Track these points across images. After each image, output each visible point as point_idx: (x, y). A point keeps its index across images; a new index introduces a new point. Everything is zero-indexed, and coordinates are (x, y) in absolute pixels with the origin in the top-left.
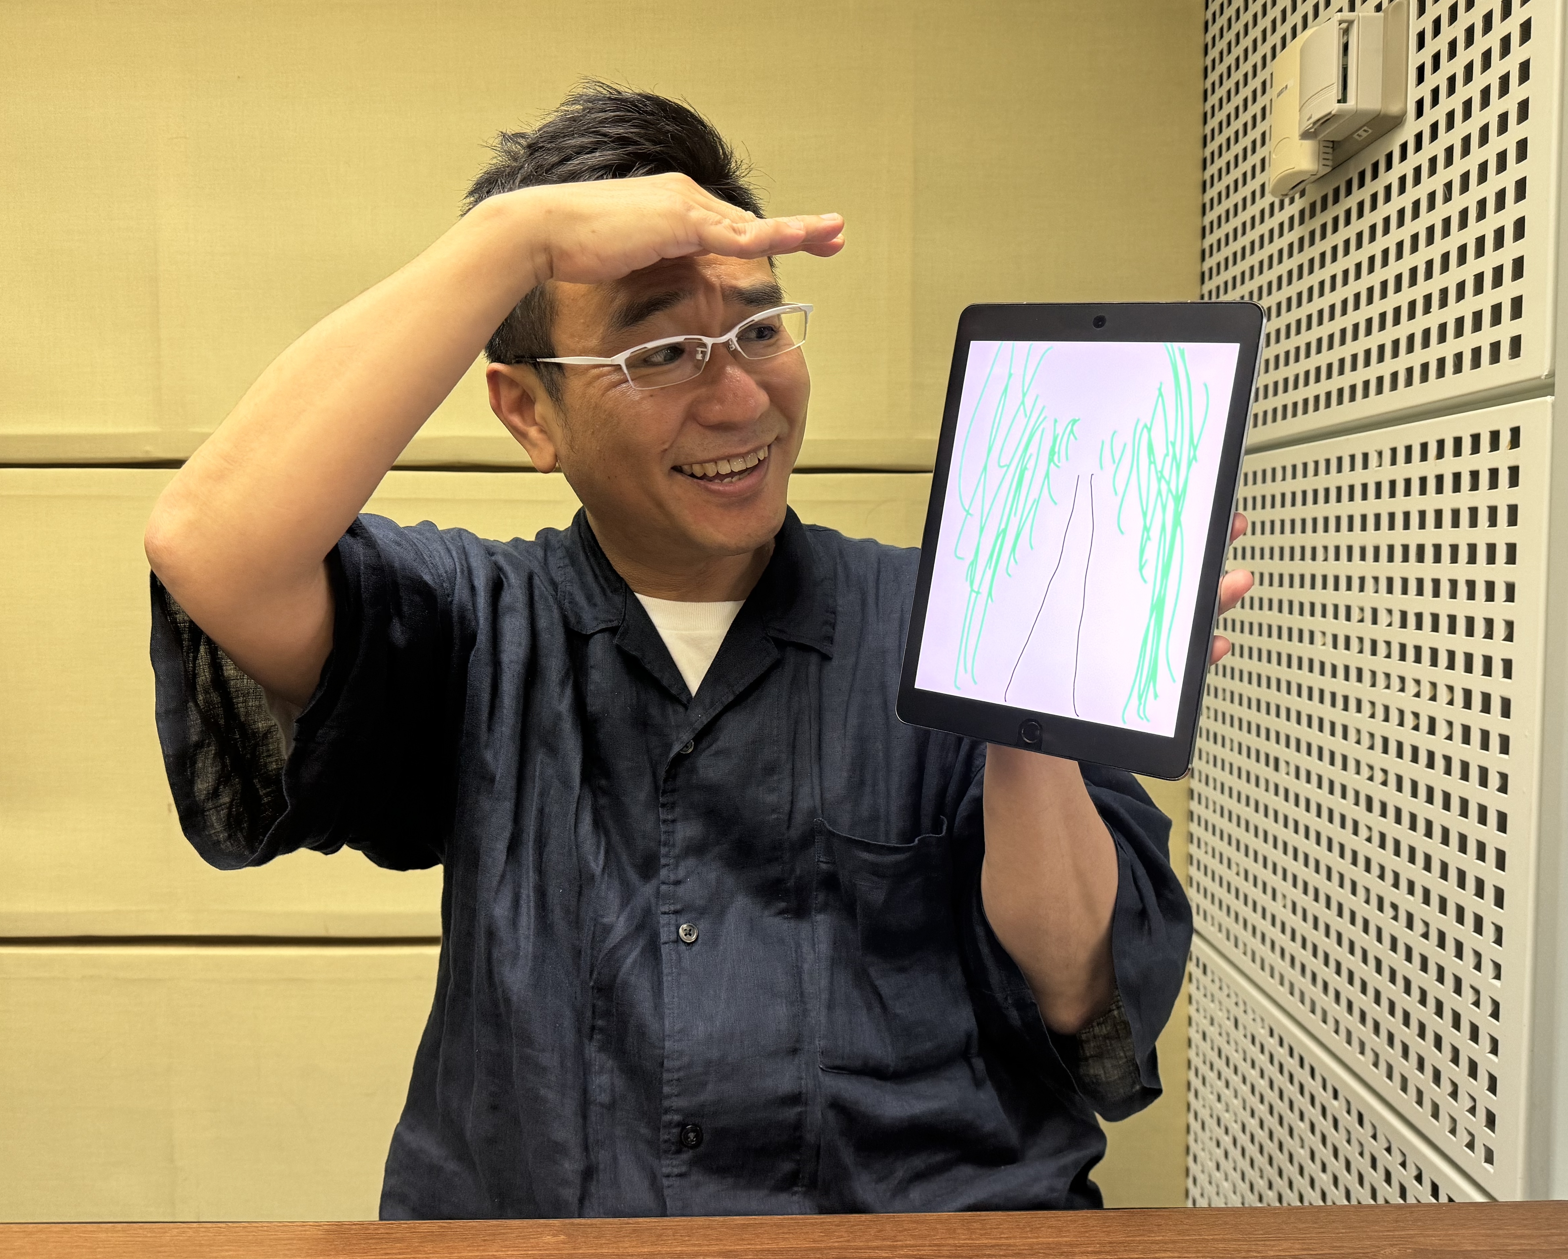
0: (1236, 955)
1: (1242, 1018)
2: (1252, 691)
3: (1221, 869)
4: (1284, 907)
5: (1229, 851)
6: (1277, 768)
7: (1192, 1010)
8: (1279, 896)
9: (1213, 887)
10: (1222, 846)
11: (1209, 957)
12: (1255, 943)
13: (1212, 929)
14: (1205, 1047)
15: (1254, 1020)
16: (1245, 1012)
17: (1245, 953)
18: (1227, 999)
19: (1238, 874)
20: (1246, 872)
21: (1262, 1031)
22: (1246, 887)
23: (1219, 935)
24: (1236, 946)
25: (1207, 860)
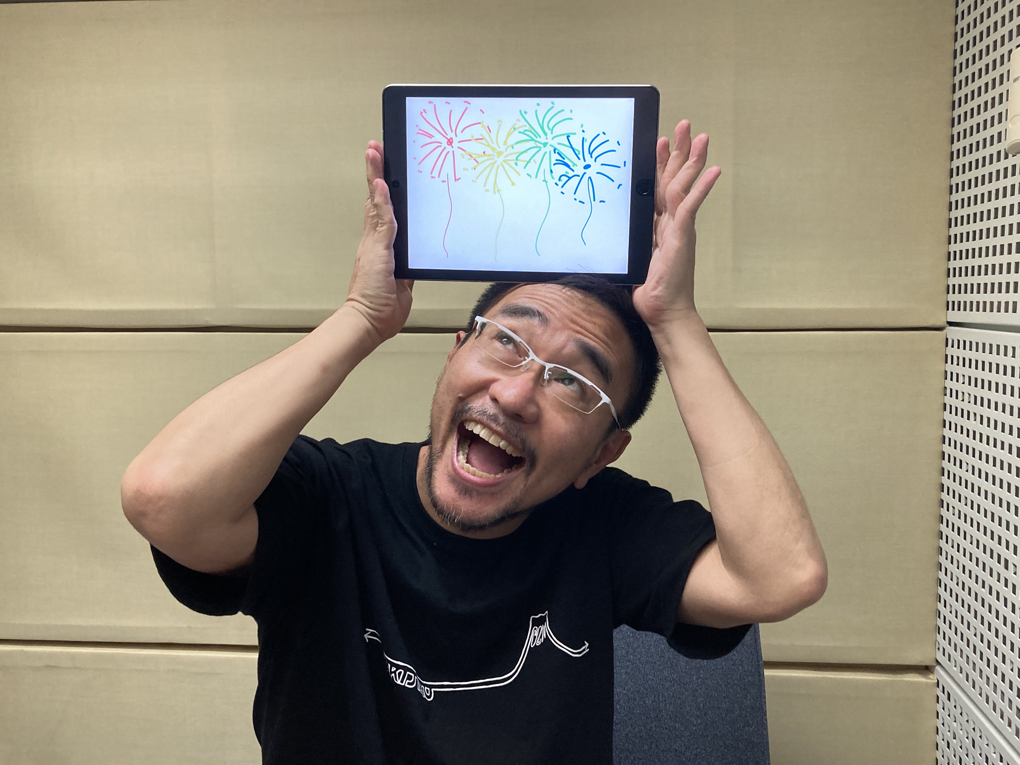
0: (974, 693)
1: (977, 740)
2: (987, 504)
3: (963, 628)
4: (1012, 670)
5: (969, 617)
6: (1006, 567)
7: (939, 723)
8: (1007, 661)
9: (956, 639)
10: (963, 611)
11: (952, 688)
12: (989, 690)
13: (955, 668)
14: (949, 753)
15: (987, 745)
16: (981, 737)
17: (980, 695)
18: (966, 723)
19: (975, 635)
20: (982, 636)
21: (994, 755)
22: (982, 647)
23: (960, 674)
24: (974, 687)
25: (951, 617)
